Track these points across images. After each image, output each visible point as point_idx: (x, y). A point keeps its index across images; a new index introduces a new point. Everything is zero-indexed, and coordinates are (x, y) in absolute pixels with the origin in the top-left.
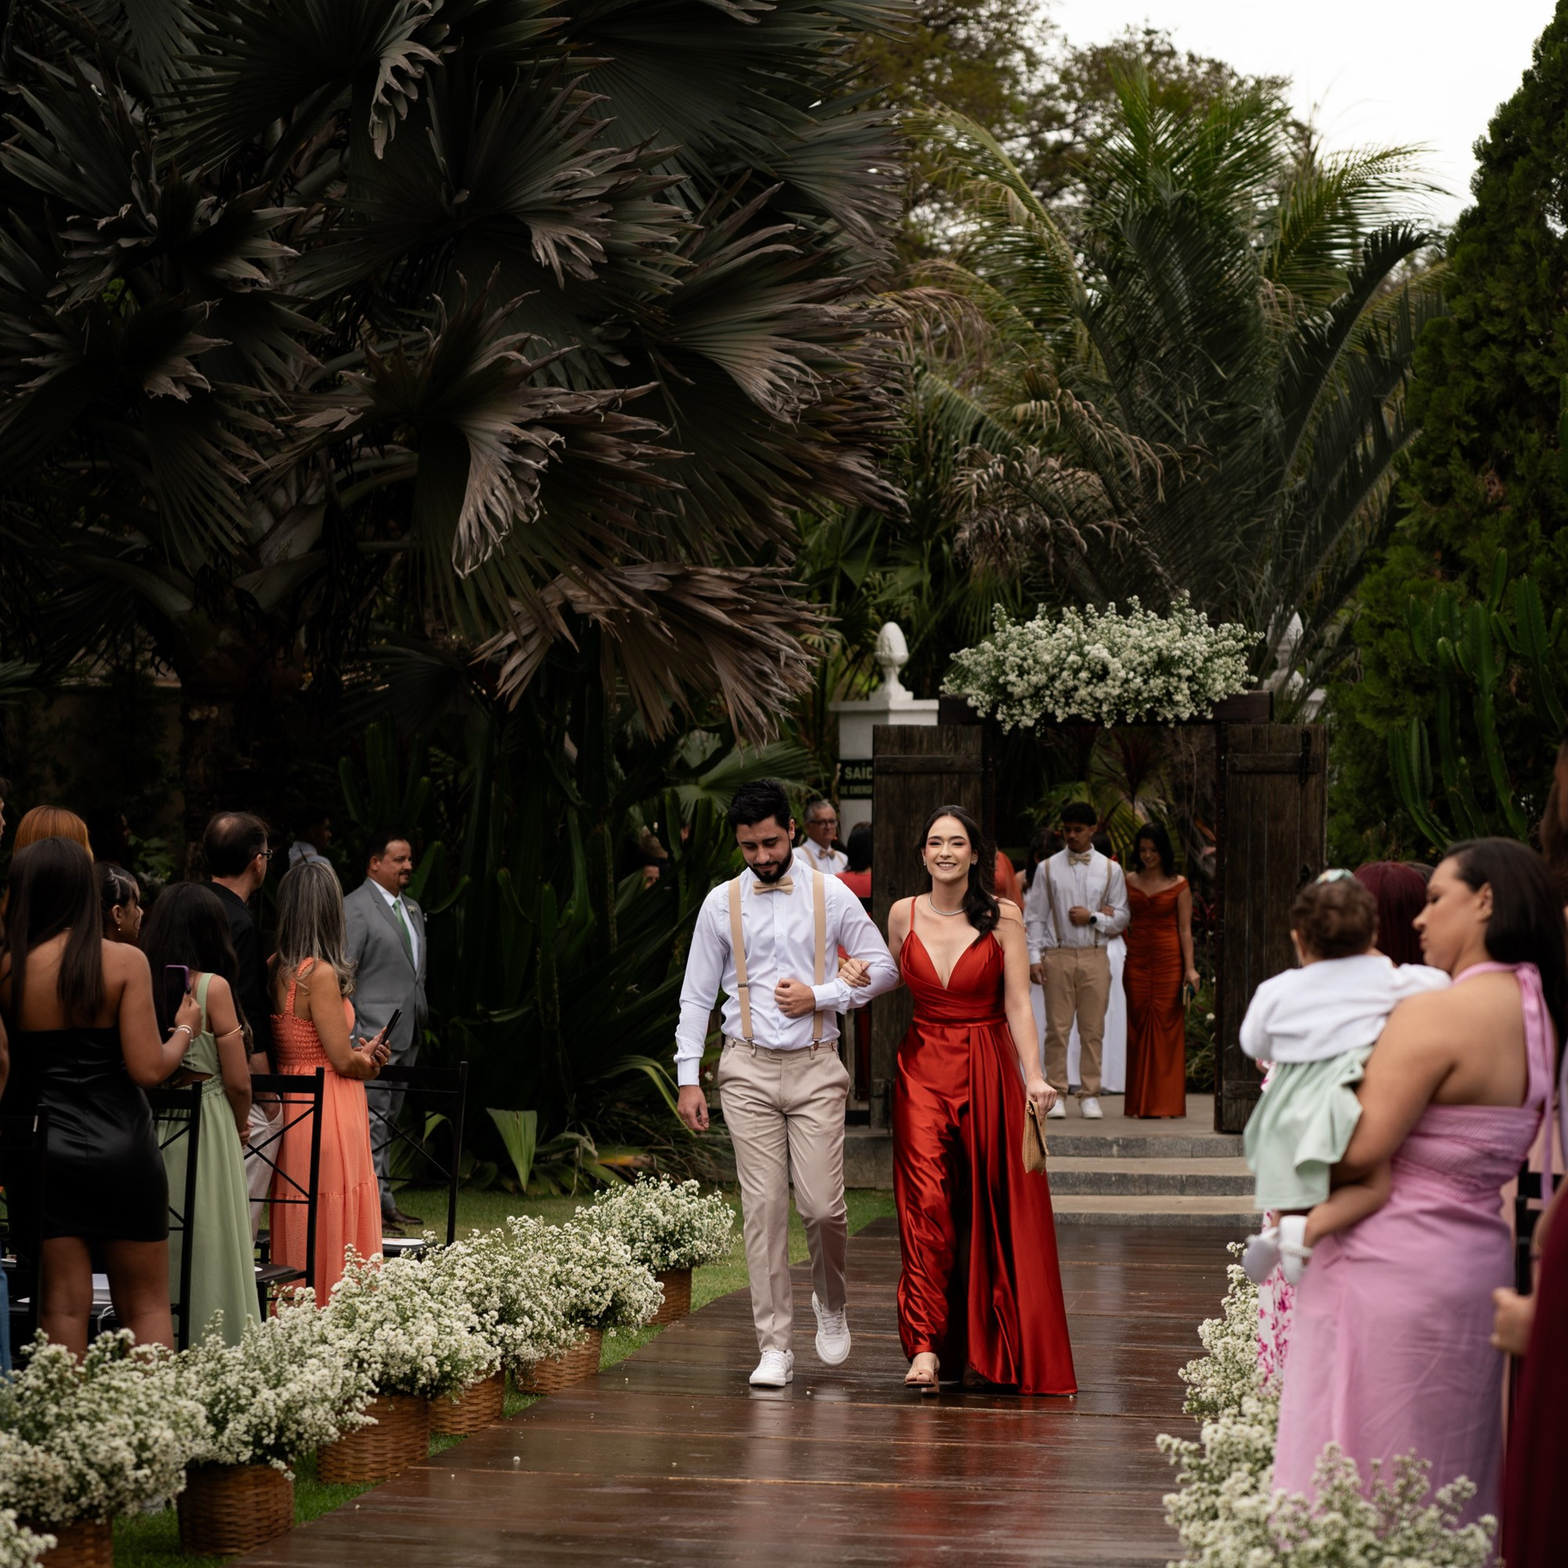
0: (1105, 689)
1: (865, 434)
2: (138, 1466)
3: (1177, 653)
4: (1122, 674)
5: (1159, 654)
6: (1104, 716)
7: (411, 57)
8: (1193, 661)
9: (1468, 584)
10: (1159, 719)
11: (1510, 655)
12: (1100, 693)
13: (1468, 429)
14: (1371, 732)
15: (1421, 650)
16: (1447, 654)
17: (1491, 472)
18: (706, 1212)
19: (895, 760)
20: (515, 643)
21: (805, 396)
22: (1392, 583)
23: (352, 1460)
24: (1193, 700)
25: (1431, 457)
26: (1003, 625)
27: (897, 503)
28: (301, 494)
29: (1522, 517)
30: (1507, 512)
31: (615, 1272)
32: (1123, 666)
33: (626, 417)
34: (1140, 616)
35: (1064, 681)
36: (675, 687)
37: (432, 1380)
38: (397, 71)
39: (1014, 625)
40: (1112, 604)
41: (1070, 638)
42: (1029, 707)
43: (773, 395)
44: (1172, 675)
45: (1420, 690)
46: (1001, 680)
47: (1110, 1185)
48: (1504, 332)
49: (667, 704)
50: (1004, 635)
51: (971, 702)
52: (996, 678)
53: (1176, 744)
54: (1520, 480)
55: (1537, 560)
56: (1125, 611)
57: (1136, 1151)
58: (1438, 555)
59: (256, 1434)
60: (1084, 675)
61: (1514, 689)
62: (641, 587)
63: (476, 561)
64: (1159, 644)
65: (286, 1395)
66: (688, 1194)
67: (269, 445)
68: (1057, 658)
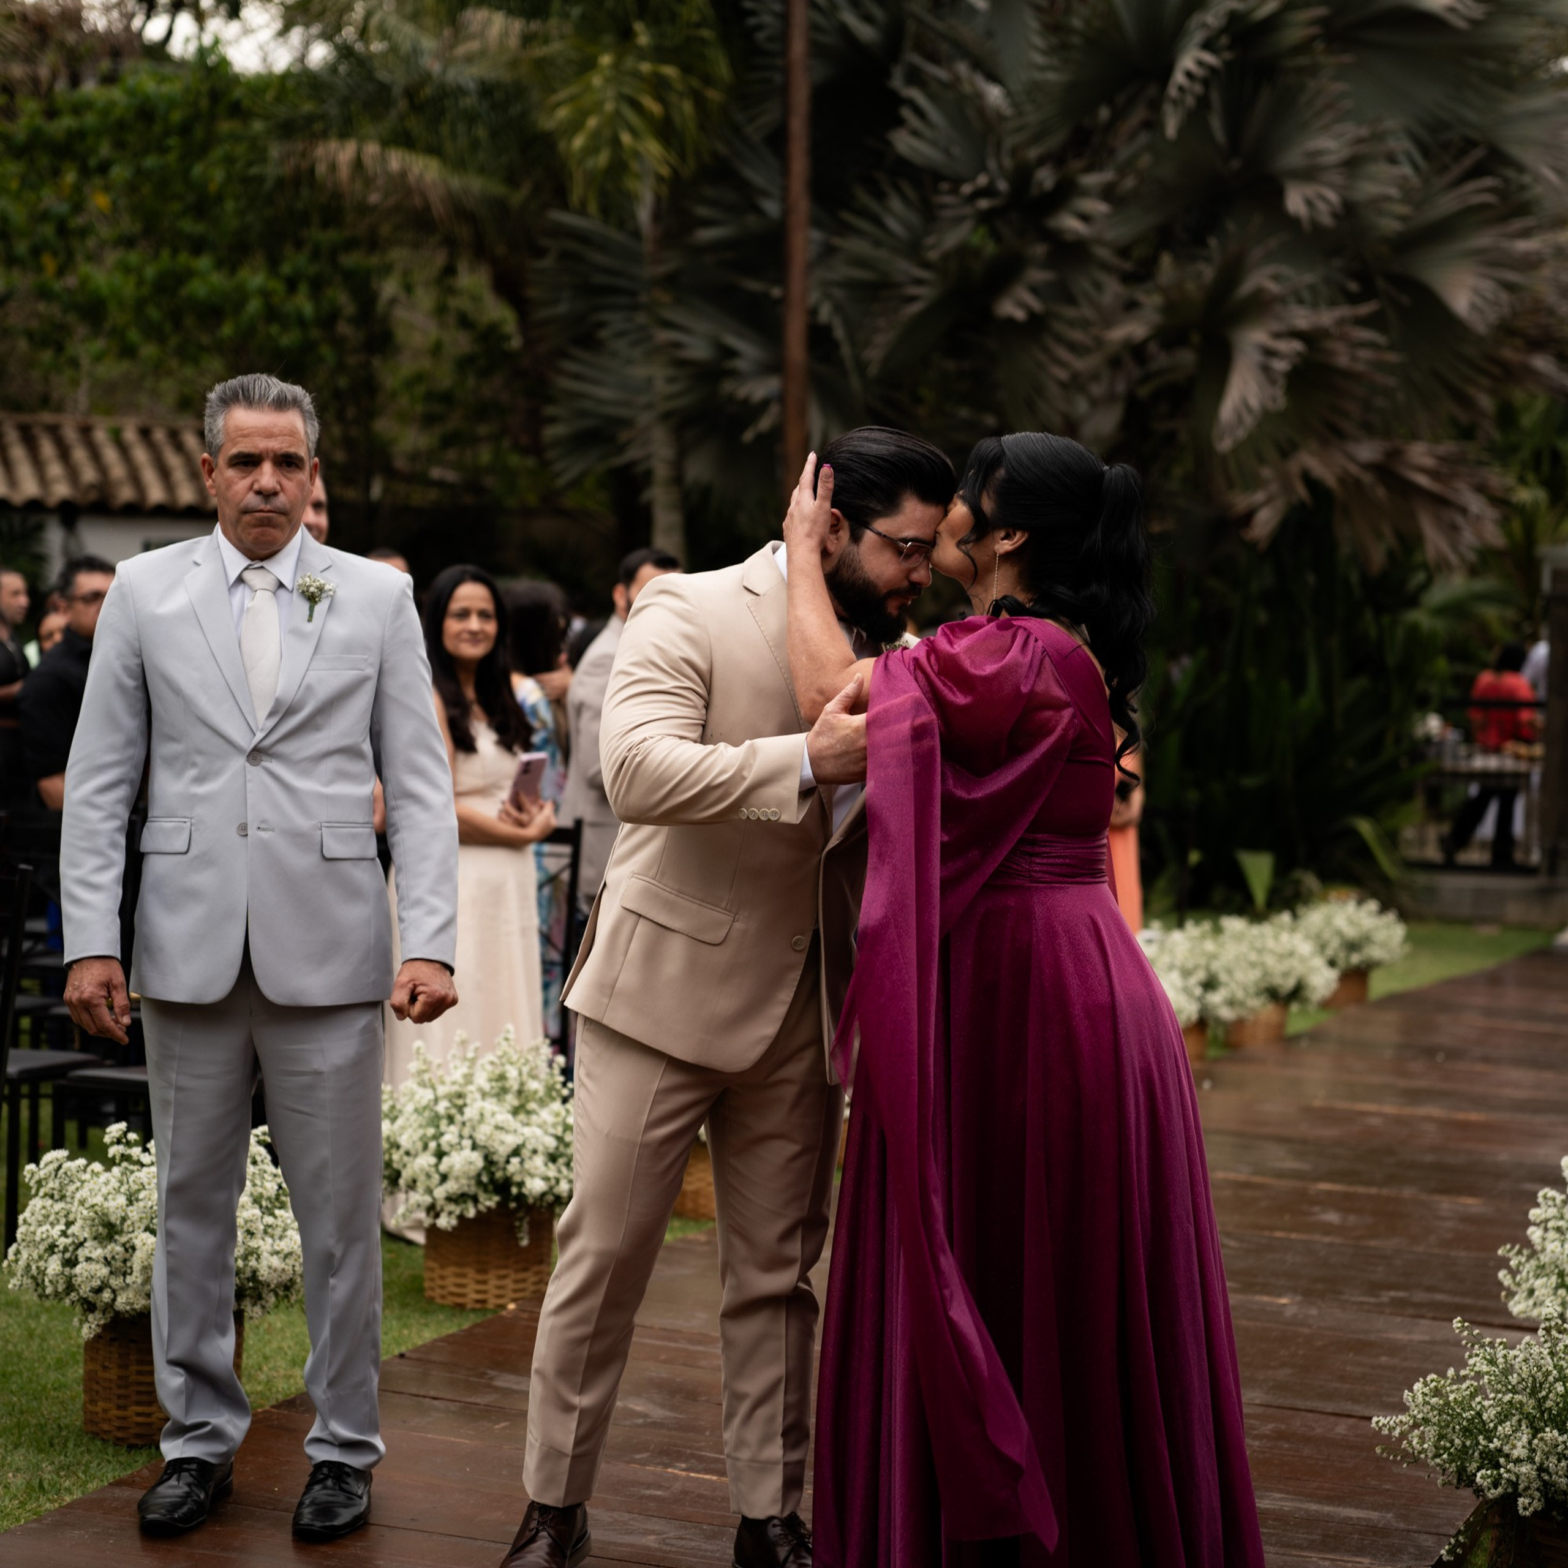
7: (1200, 63)
20: (1262, 499)
33: (1355, 330)
36: (1390, 535)
38: (1189, 75)
43: (1473, 312)
62: (1363, 458)
67: (1084, 352)
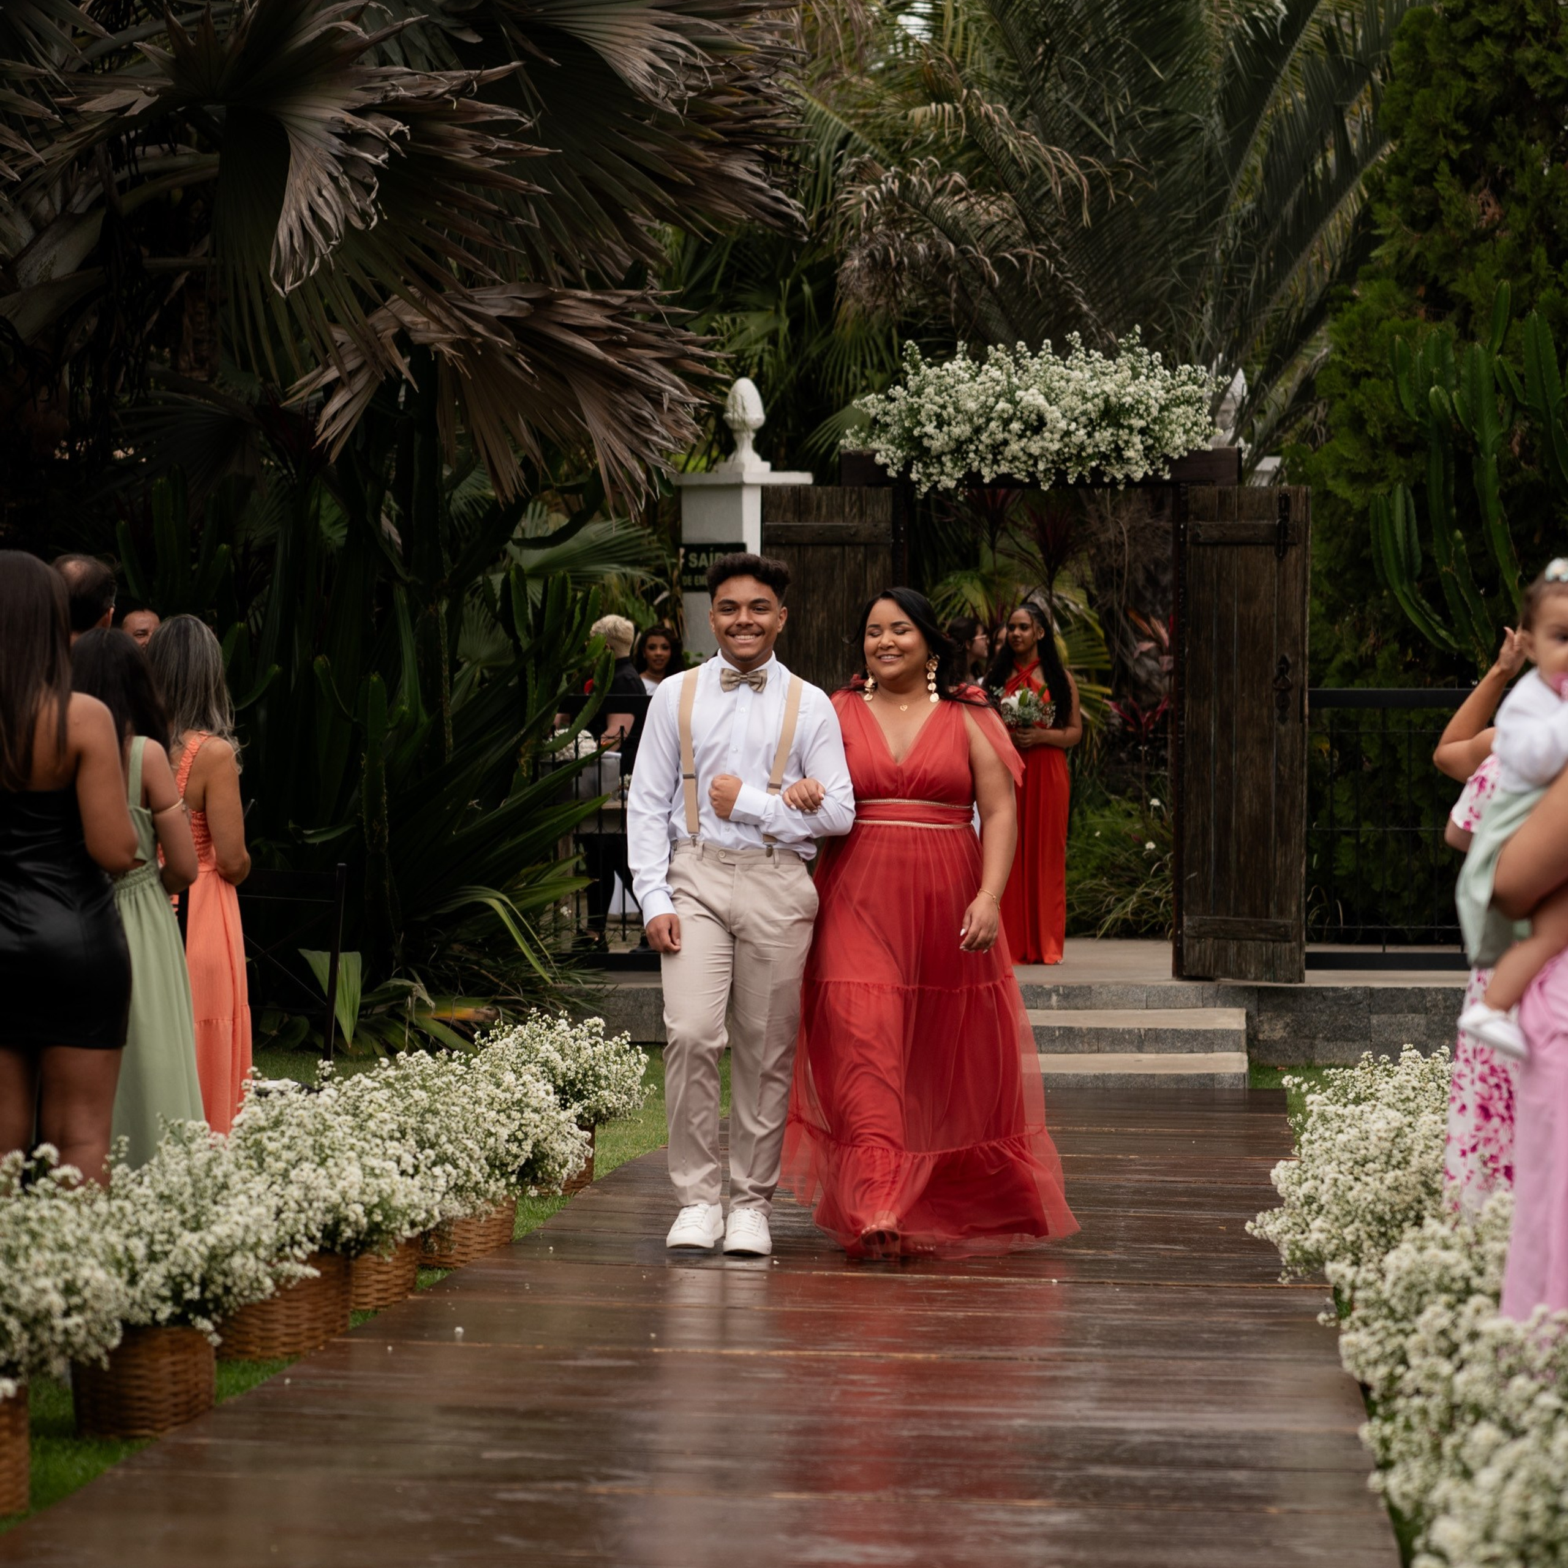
0: (1041, 443)
1: (754, 134)
2: (67, 1314)
3: (1128, 400)
4: (1063, 425)
5: (1107, 400)
6: (1040, 476)
8: (1147, 409)
9: (1458, 325)
10: (1106, 480)
11: (1516, 406)
12: (1035, 449)
13: (1457, 139)
14: (1346, 501)
15: (1408, 402)
16: (1442, 405)
17: (1486, 191)
18: (612, 1057)
19: (788, 528)
20: (337, 380)
21: (693, 82)
22: (1368, 323)
23: (258, 1333)
24: (1146, 456)
25: (1411, 174)
26: (916, 367)
27: (793, 217)
28: (67, 200)
29: (1524, 244)
30: (1505, 238)
31: (536, 1117)
32: (1064, 416)
33: (481, 104)
34: (1082, 356)
35: (992, 434)
36: (528, 439)
37: (358, 1233)
39: (930, 366)
40: (1047, 341)
41: (998, 382)
42: (949, 464)
43: (654, 80)
44: (1122, 427)
45: (1404, 450)
46: (916, 433)
47: (1053, 1041)
48: (1501, 23)
49: (517, 461)
50: (917, 379)
51: (880, 459)
52: (910, 430)
53: (1102, 518)
54: (1522, 200)
55: (1543, 296)
56: (1063, 350)
57: (1080, 1002)
58: (1421, 291)
59: (176, 1285)
60: (1016, 426)
61: (1517, 449)
62: (493, 312)
63: (298, 276)
64: (1106, 388)
65: (211, 1240)
66: (591, 1035)
67: (43, 134)
68: (984, 405)
